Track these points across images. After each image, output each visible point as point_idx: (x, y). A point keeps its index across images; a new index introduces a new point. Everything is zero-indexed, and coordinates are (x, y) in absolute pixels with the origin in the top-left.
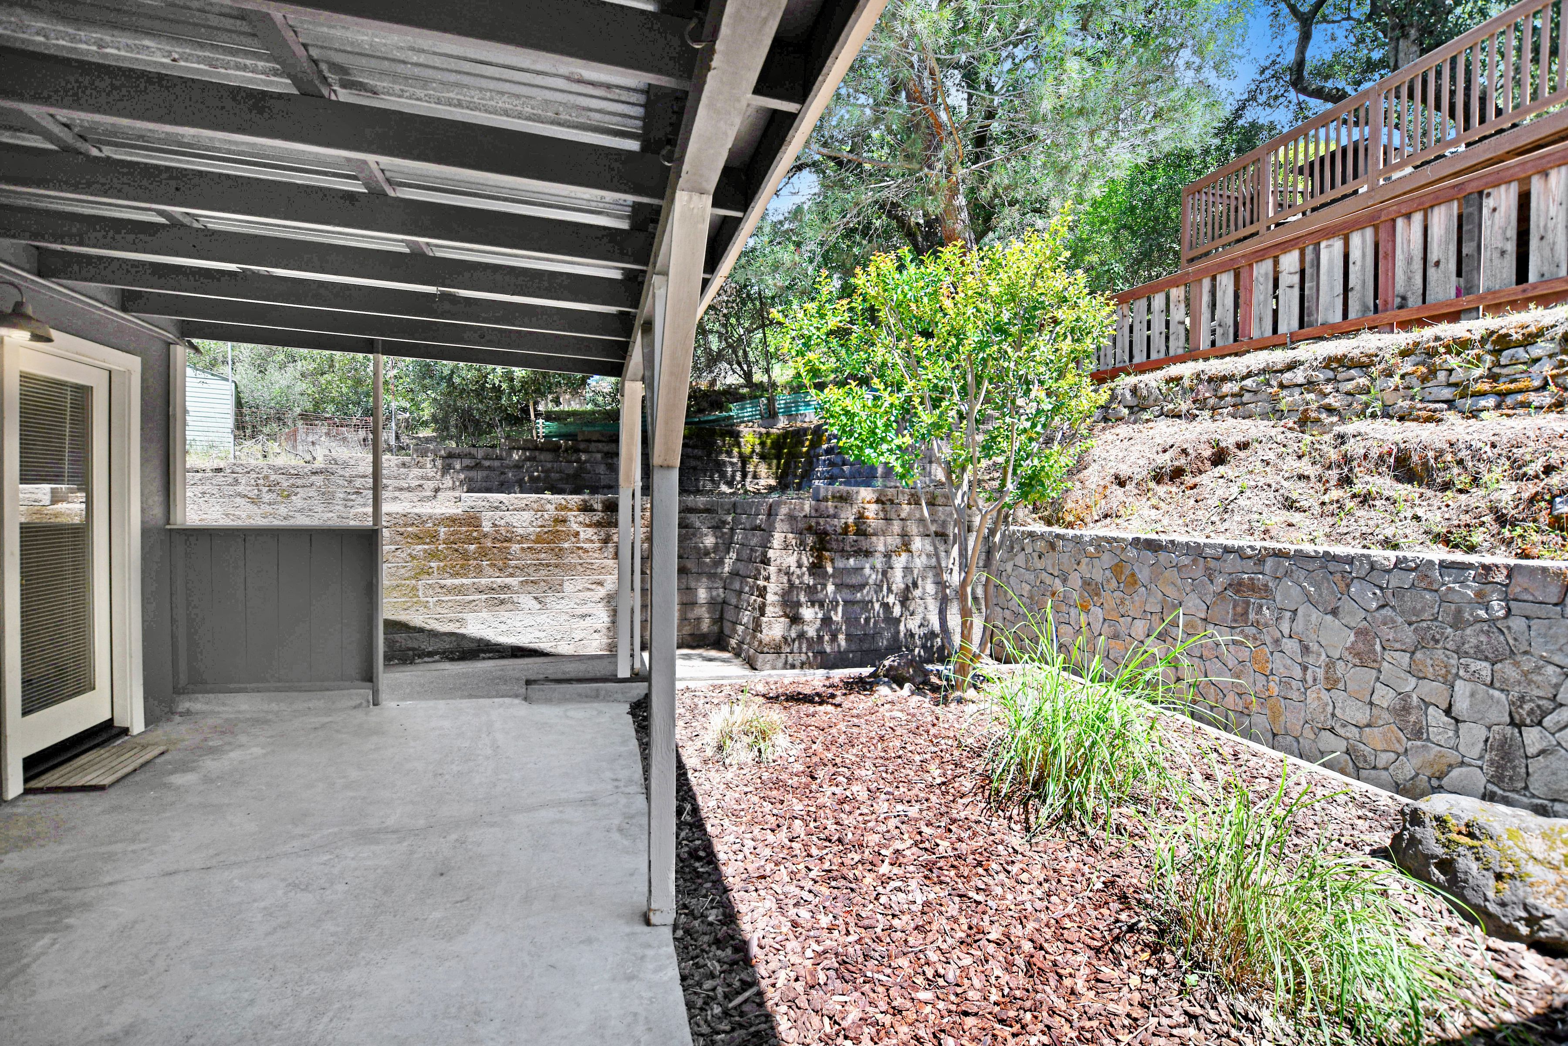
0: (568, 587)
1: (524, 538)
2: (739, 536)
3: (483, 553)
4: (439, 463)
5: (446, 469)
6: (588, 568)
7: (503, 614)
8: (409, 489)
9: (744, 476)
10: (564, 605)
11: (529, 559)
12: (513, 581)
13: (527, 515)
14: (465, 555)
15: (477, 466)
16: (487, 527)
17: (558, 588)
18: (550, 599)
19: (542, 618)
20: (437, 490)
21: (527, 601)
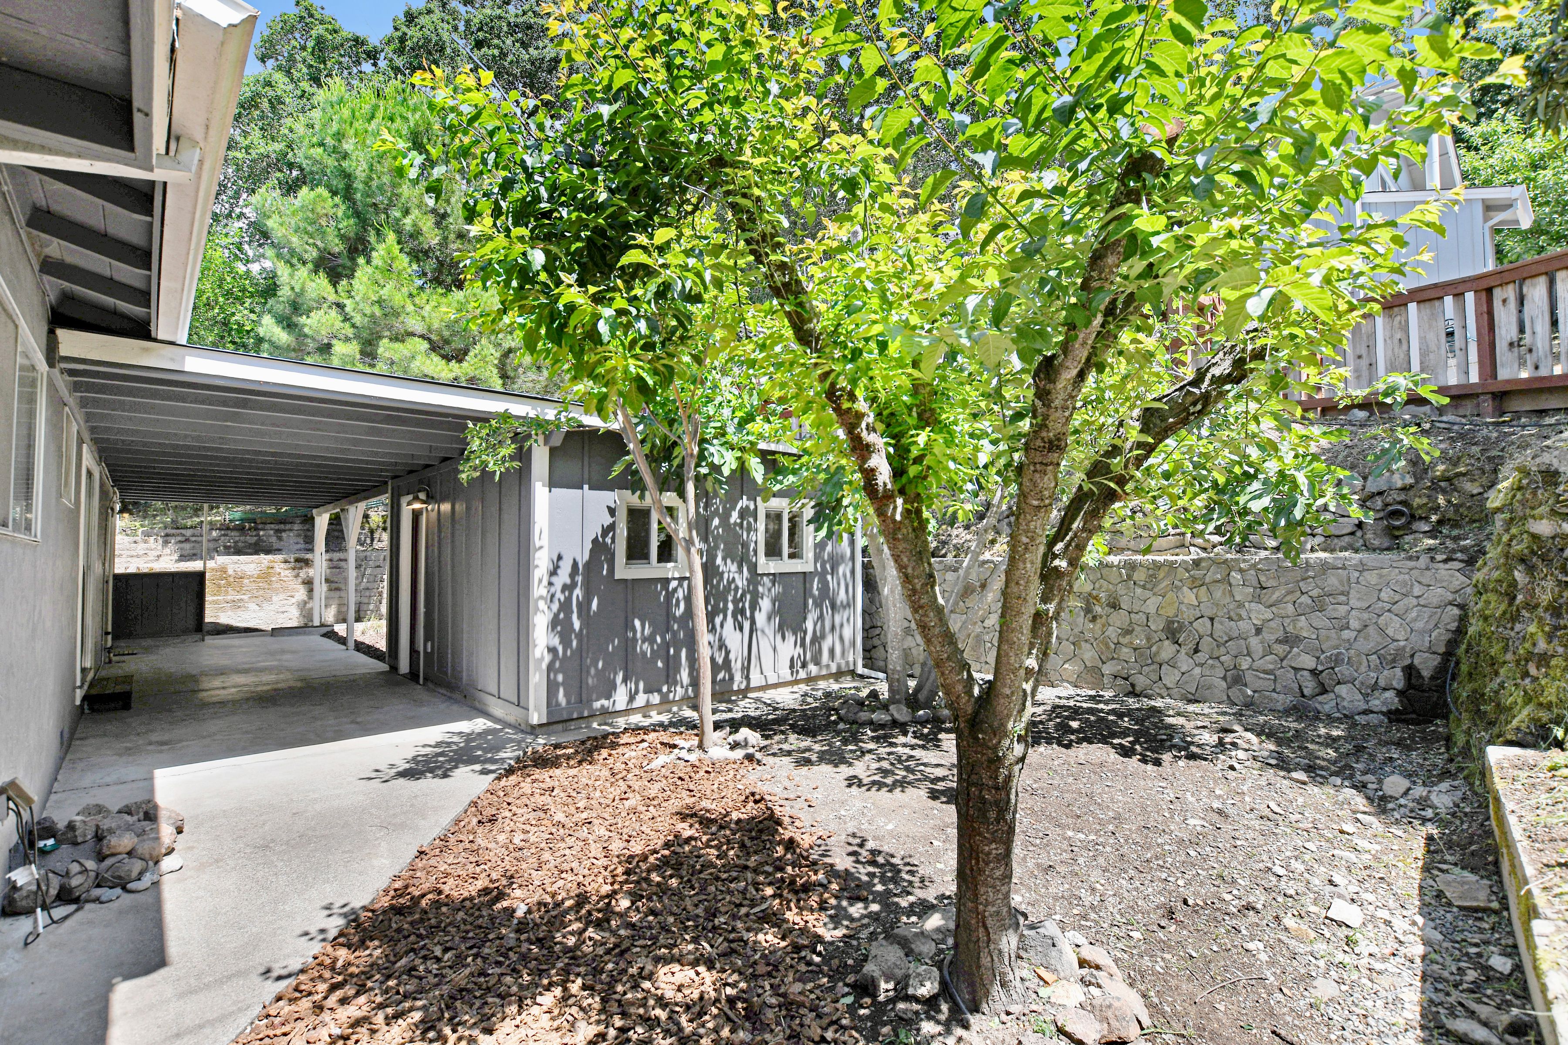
0: (275, 598)
1: (250, 576)
2: (368, 571)
3: (229, 584)
4: (160, 540)
5: (166, 543)
6: (285, 589)
7: (239, 612)
8: (138, 556)
9: (372, 540)
10: (272, 607)
11: (254, 586)
12: (245, 597)
13: (253, 566)
14: (219, 586)
15: (187, 540)
16: (230, 572)
17: (269, 600)
18: (265, 605)
19: (261, 614)
20: (159, 556)
21: (252, 606)
